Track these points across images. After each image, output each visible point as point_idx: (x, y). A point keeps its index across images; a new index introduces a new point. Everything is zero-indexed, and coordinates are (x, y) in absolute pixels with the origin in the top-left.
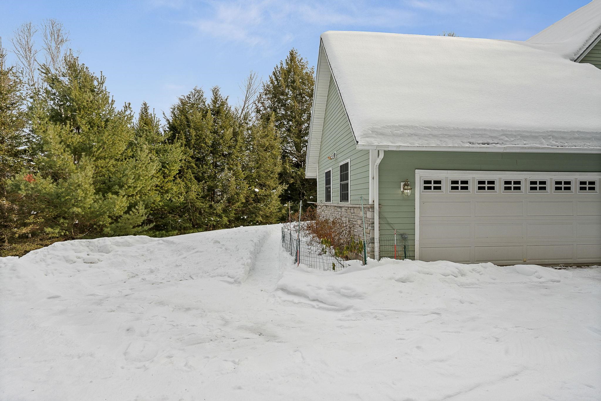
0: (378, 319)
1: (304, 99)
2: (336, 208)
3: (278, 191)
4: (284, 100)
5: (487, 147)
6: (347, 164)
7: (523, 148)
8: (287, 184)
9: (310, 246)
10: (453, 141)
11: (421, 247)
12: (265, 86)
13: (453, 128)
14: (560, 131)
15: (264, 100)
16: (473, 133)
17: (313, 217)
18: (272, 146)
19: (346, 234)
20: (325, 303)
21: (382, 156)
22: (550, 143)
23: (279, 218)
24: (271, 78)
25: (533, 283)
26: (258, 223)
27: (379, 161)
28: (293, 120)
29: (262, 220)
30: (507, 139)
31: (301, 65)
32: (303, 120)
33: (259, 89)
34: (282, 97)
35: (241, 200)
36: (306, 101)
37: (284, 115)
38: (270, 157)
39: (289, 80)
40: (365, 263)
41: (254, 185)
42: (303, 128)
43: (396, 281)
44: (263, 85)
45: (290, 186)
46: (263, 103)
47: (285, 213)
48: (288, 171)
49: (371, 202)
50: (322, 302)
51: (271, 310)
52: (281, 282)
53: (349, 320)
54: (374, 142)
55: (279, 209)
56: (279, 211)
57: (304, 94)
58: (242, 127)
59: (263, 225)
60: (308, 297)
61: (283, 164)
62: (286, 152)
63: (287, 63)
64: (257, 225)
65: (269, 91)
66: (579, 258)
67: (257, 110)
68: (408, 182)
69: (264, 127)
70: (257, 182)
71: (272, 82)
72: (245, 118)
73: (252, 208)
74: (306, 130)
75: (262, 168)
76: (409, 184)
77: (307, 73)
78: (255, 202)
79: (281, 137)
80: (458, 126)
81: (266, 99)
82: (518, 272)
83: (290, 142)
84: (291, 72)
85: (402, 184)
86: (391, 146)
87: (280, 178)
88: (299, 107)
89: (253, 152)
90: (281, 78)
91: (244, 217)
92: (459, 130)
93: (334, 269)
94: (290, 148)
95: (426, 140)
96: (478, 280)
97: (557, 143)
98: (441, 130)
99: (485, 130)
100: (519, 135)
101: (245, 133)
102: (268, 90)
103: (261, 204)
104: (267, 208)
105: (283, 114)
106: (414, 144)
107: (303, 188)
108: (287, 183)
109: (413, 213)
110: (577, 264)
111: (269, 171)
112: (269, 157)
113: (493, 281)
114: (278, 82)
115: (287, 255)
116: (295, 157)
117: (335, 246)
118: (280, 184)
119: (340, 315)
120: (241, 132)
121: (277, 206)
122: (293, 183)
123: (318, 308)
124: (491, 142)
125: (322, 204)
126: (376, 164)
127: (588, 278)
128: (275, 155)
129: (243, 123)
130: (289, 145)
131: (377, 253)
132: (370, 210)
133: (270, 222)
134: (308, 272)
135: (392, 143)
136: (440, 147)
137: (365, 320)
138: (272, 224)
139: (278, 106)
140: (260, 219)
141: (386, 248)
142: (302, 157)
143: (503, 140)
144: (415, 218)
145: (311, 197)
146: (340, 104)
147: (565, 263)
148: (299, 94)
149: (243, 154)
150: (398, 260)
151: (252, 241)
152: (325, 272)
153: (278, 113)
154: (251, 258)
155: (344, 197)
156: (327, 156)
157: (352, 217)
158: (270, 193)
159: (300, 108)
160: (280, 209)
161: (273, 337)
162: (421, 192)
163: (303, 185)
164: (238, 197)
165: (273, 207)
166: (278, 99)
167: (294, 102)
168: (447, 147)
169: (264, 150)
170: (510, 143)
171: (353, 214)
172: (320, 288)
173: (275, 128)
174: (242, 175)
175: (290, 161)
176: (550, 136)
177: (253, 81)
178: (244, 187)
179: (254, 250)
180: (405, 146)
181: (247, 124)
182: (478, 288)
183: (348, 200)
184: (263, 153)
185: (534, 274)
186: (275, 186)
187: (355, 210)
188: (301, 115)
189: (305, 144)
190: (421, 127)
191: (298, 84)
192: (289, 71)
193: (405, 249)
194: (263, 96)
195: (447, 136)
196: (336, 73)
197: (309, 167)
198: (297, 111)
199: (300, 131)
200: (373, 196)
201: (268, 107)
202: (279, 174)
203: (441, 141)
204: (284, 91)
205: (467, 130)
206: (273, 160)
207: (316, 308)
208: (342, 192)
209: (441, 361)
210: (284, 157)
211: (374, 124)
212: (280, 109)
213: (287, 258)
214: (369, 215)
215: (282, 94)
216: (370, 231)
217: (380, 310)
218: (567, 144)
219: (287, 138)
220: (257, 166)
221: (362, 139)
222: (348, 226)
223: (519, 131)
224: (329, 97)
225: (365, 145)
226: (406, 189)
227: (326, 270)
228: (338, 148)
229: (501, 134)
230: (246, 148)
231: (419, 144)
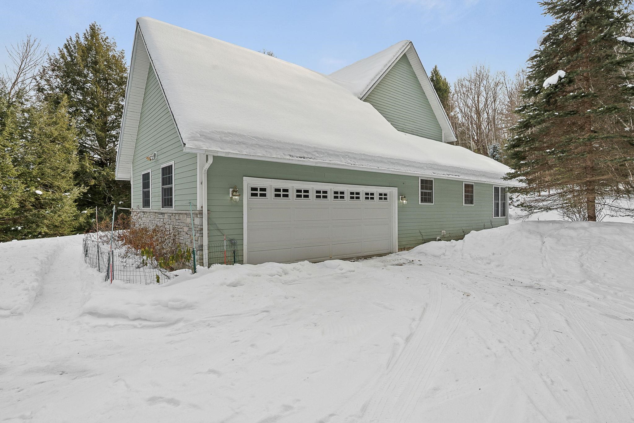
0: (211, 327)
1: (110, 86)
2: (157, 214)
3: (74, 194)
4: (82, 83)
5: (303, 161)
6: (170, 167)
7: (329, 163)
8: (87, 186)
9: (125, 259)
10: (276, 152)
11: (249, 252)
12: (51, 59)
13: (277, 141)
14: (353, 153)
15: (50, 78)
16: (293, 147)
17: (126, 225)
18: (63, 138)
19: (169, 243)
20: (150, 321)
21: (211, 161)
22: (347, 161)
23: (74, 228)
24: (61, 51)
25: (337, 275)
26: (41, 235)
27: (207, 166)
28: (95, 108)
29: (47, 231)
30: (317, 155)
31: (106, 45)
32: (109, 110)
33: (42, 61)
34: (78, 78)
35: (11, 205)
36: (113, 89)
37: (81, 100)
38: (61, 151)
39: (89, 60)
40: (195, 271)
41: (34, 186)
42: (108, 120)
43: (227, 286)
44: (48, 58)
45: (91, 188)
46: (49, 80)
47: (84, 222)
48: (88, 170)
49: (199, 208)
50: (145, 320)
51: (75, 340)
52: (89, 305)
53: (179, 334)
54: (203, 146)
55: (74, 216)
56: (74, 219)
57: (110, 80)
58: (13, 107)
59: (49, 237)
60: (128, 317)
61: (80, 161)
62: (85, 146)
63: (86, 37)
64: (39, 238)
65: (58, 67)
66: (365, 252)
67: (39, 88)
68: (236, 188)
69: (50, 112)
70: (38, 181)
71: (63, 56)
72: (19, 95)
73: (30, 215)
74: (113, 123)
75: (48, 165)
76: (238, 190)
77: (114, 56)
78: (36, 207)
79: (77, 128)
80: (280, 140)
81: (53, 77)
82: (327, 267)
83: (90, 134)
84: (91, 51)
85: (231, 190)
86: (220, 151)
87: (75, 178)
88: (103, 94)
89: (33, 141)
90: (76, 55)
91: (17, 229)
92: (281, 143)
93: (158, 281)
94: (90, 142)
95: (253, 150)
96: (298, 277)
97: (351, 162)
98: (266, 141)
99: (302, 145)
100: (326, 153)
101: (19, 115)
102: (56, 66)
103: (46, 211)
104: (57, 215)
105: (79, 99)
106: (242, 152)
107: (110, 191)
108: (87, 184)
109: (242, 218)
110: (364, 256)
111: (59, 168)
112: (59, 150)
113: (309, 276)
114: (72, 58)
115: (94, 271)
116: (98, 153)
117: (157, 256)
118: (75, 185)
119: (168, 330)
120: (12, 113)
121: (72, 213)
122: (95, 185)
123: (141, 328)
124: (306, 156)
125: (139, 211)
126: (204, 169)
127: (371, 266)
128: (68, 149)
129: (15, 102)
130: (88, 138)
131: (205, 261)
132: (198, 216)
133: (61, 234)
134: (125, 288)
135: (221, 149)
136: (266, 157)
137: (197, 330)
138: (64, 236)
139: (72, 88)
140: (45, 229)
141: (216, 255)
142: (108, 155)
143: (315, 156)
144: (243, 223)
145: (120, 202)
146: (162, 100)
147: (357, 256)
148: (103, 79)
149: (15, 144)
150: (229, 265)
151: (36, 258)
152: (147, 286)
153: (72, 97)
154: (37, 280)
155: (167, 202)
156: (146, 155)
157: (177, 223)
158: (61, 197)
159: (105, 96)
160: (76, 217)
161: (83, 372)
162: (249, 198)
163: (110, 187)
164: (6, 200)
165: (65, 214)
166: (72, 79)
167: (96, 87)
168: (272, 157)
169: (50, 140)
170: (320, 159)
171: (178, 221)
172: (142, 305)
173: (67, 115)
174: (14, 171)
175: (90, 158)
176: (346, 155)
177: (32, 49)
178: (18, 188)
179: (41, 269)
180: (234, 153)
181: (22, 104)
182: (298, 283)
183: (171, 205)
184: (48, 146)
185: (338, 267)
186: (68, 187)
187: (181, 216)
188: (106, 105)
189: (112, 140)
190: (249, 137)
191: (103, 67)
192: (89, 49)
193: (234, 254)
194: (49, 72)
195: (271, 147)
196: (157, 65)
197: (120, 166)
198: (101, 99)
199: (105, 123)
200: (201, 201)
201: (57, 87)
202: (74, 173)
203: (266, 151)
204: (81, 72)
205: (288, 144)
206: (64, 155)
207: (138, 328)
208: (164, 196)
209: (274, 353)
210: (81, 152)
211: (202, 128)
212: (75, 93)
213: (93, 275)
214: (197, 221)
215: (80, 74)
216: (198, 238)
217: (213, 317)
218: (357, 163)
219: (86, 130)
220: (39, 160)
221: (190, 141)
222: (173, 233)
223: (326, 149)
224: (147, 90)
225: (194, 148)
226: (234, 196)
227: (148, 284)
228: (159, 148)
229: (314, 150)
230: (20, 136)
231: (246, 152)
